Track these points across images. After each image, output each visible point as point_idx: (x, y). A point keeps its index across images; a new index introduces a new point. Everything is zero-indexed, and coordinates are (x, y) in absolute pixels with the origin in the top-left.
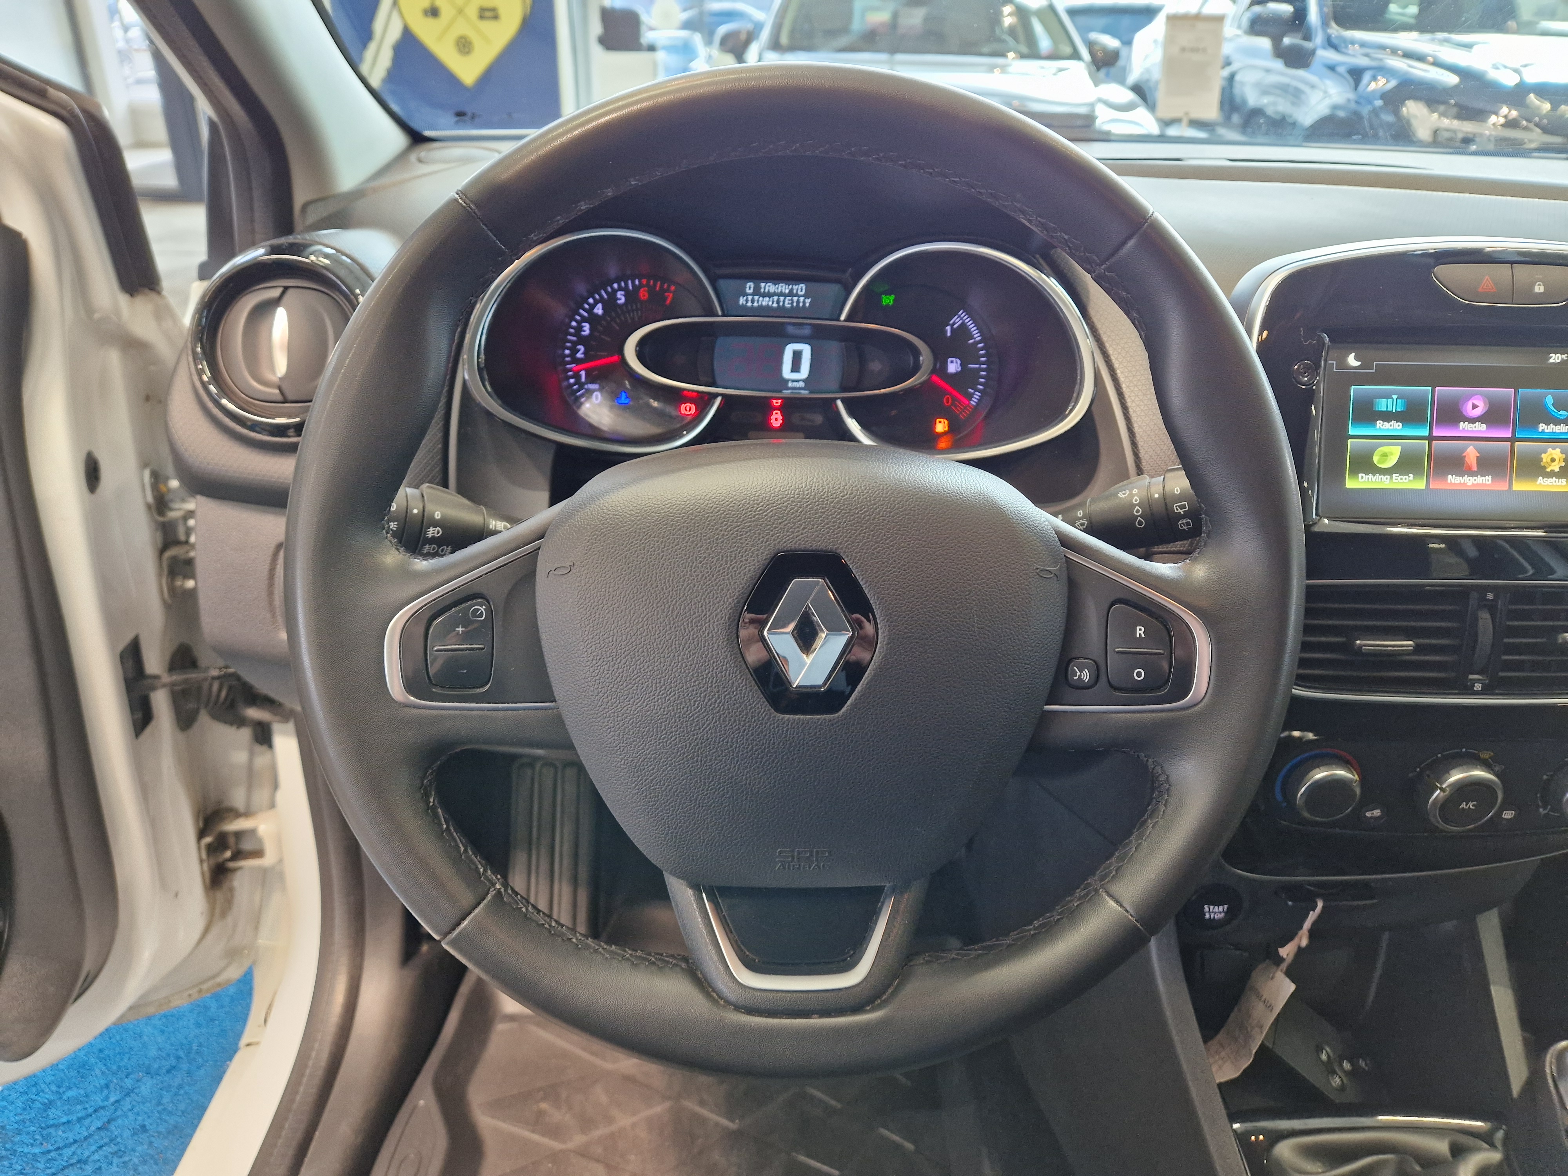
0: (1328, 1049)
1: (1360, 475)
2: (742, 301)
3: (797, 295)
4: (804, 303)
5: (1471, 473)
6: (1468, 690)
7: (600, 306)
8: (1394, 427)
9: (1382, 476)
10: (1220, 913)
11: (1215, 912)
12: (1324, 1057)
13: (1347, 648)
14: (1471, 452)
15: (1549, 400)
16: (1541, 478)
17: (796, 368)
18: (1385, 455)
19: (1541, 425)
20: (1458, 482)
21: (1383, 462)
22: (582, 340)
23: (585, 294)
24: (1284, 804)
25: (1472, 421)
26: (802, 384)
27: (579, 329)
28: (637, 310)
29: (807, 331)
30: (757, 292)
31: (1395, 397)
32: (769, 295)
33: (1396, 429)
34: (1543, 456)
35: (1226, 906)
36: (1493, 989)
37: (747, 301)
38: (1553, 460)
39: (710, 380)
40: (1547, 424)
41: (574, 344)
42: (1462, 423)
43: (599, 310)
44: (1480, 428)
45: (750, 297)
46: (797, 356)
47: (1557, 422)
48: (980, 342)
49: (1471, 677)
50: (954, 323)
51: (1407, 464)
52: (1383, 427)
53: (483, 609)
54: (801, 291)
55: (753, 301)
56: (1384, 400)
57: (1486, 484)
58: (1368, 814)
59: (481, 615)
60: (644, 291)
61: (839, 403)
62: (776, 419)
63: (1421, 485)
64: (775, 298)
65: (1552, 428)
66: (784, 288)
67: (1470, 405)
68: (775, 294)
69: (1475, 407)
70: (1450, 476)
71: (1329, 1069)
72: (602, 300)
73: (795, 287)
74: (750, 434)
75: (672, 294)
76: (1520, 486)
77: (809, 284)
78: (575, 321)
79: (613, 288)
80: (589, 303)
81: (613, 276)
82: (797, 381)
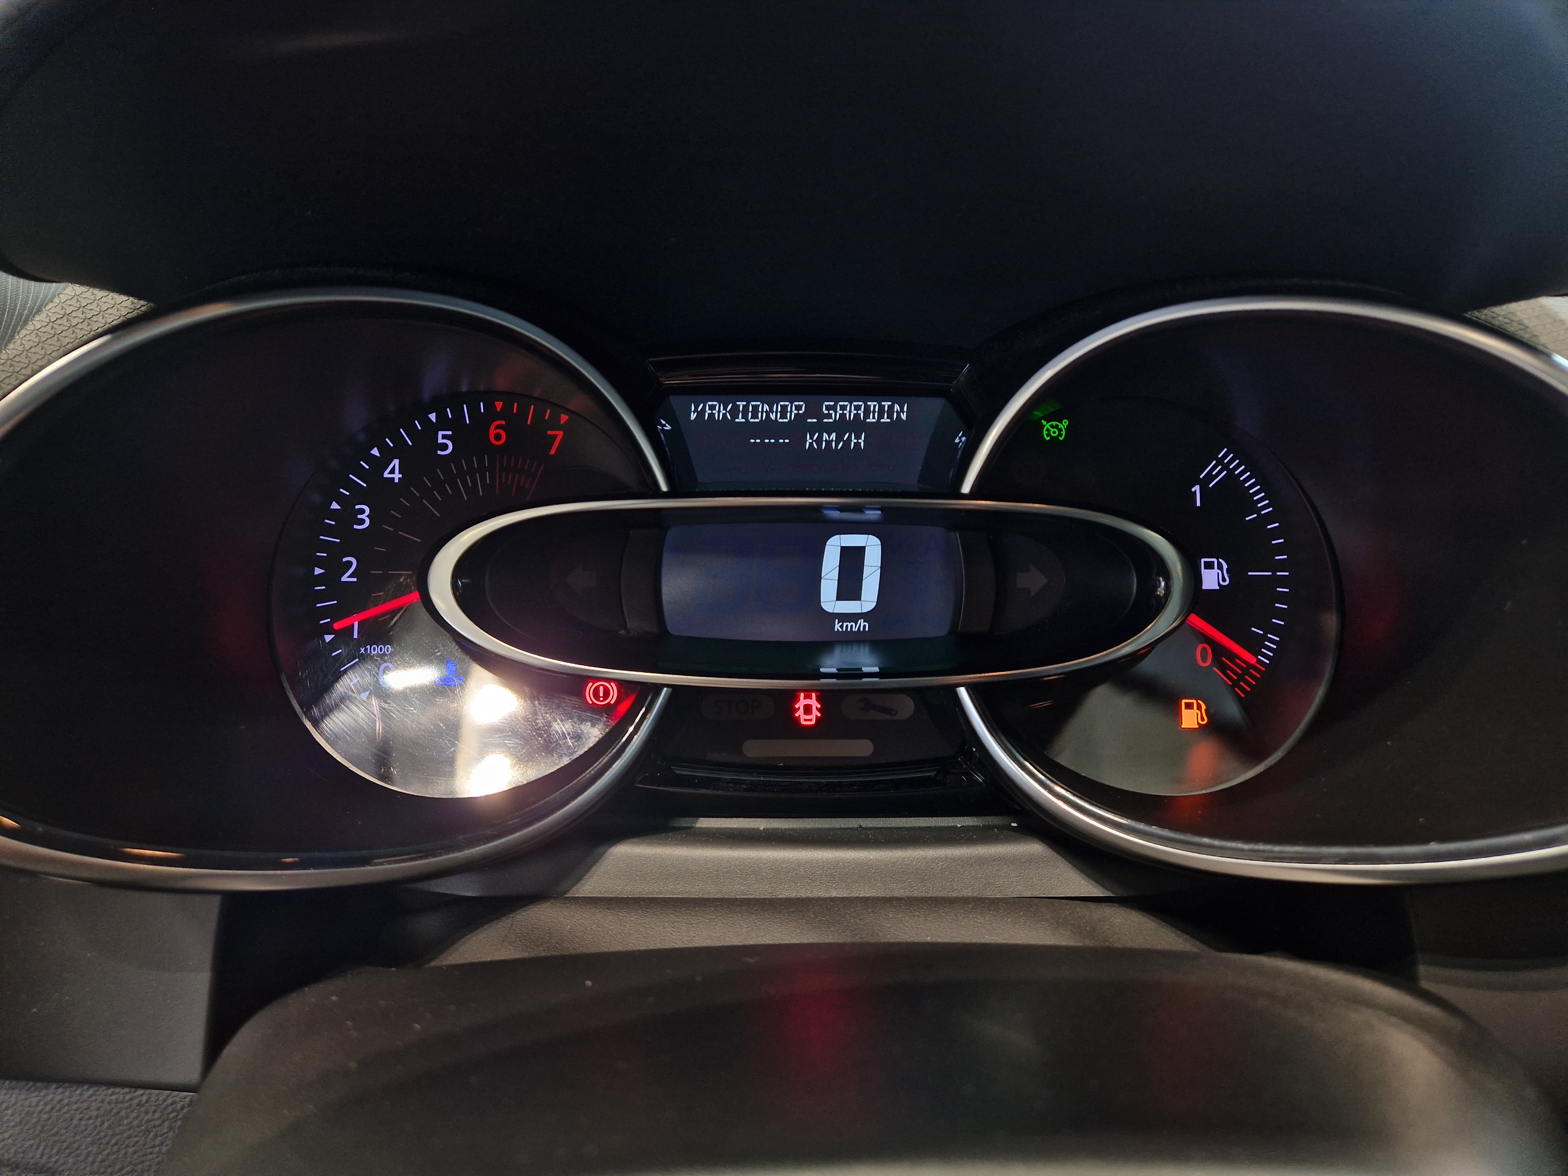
7: (396, 463)
17: (850, 585)
22: (354, 543)
23: (362, 438)
26: (867, 620)
27: (349, 515)
28: (483, 469)
29: (872, 509)
41: (336, 551)
43: (394, 472)
46: (851, 562)
48: (1270, 519)
50: (1210, 477)
60: (497, 427)
61: (963, 692)
72: (400, 451)
75: (560, 434)
78: (340, 499)
79: (426, 422)
80: (370, 459)
81: (426, 395)
82: (853, 617)
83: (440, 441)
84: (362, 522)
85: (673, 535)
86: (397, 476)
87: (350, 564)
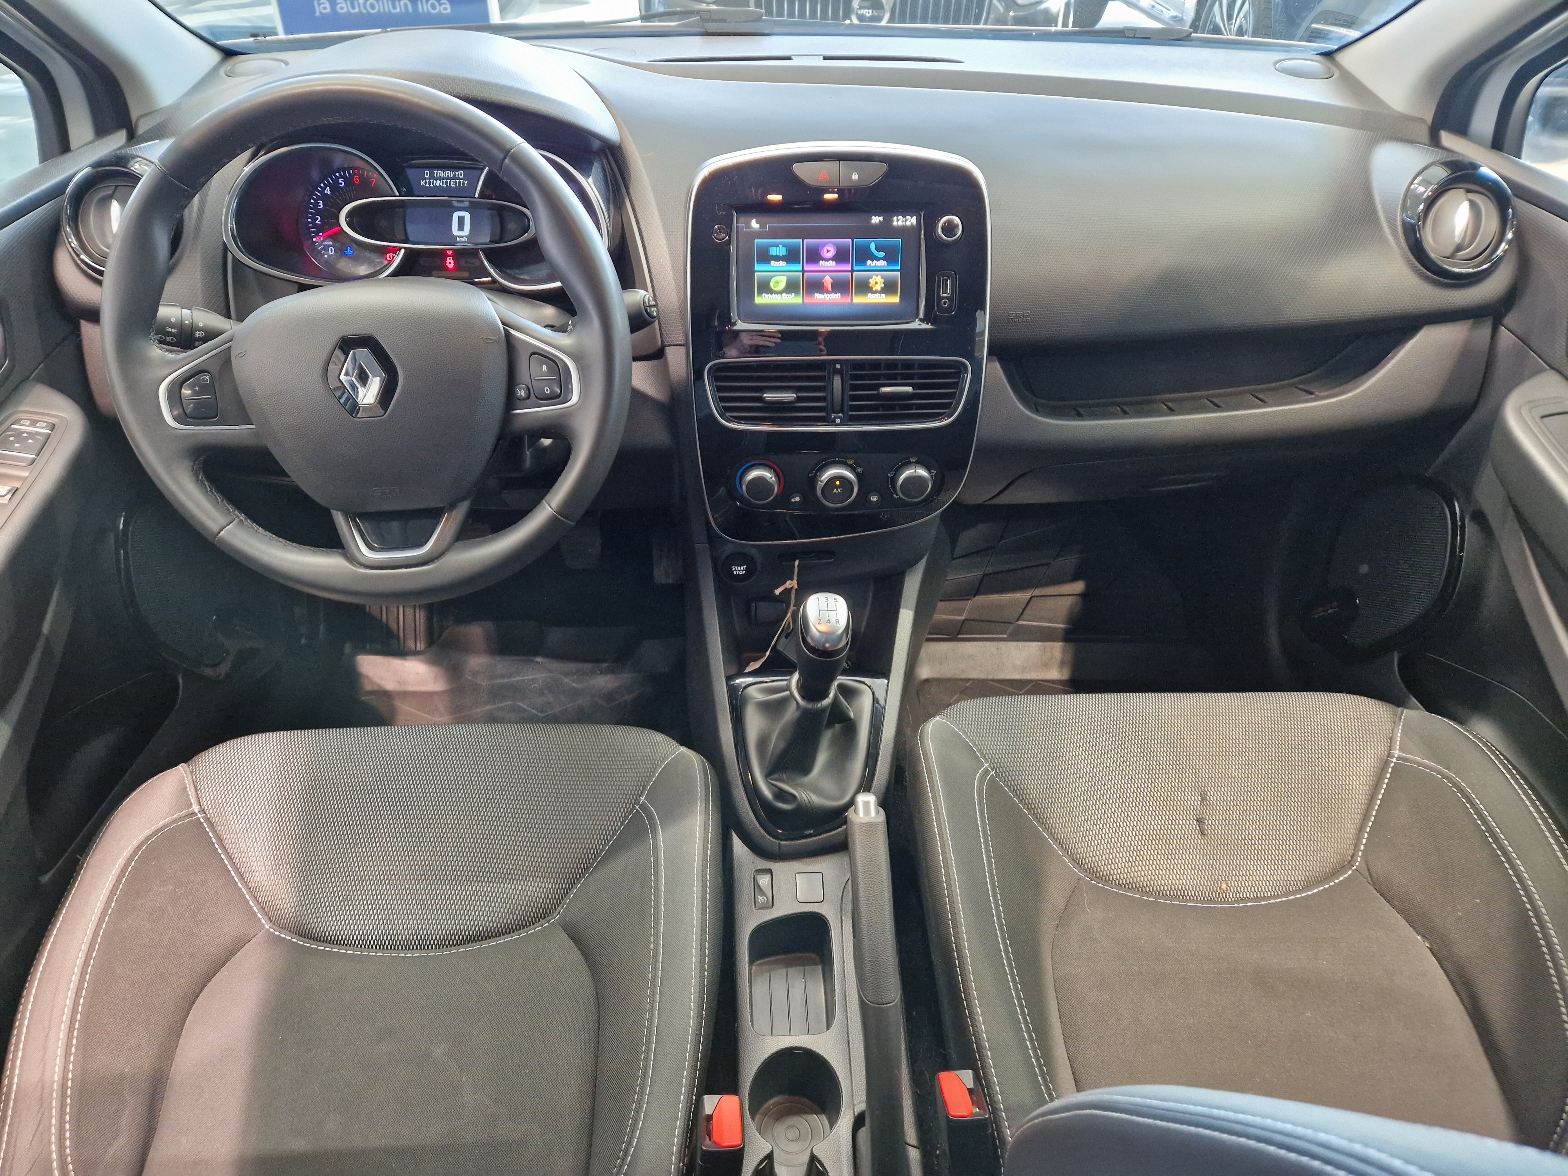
1: (764, 294)
2: (422, 183)
3: (460, 179)
4: (464, 183)
5: (828, 292)
6: (832, 423)
7: (328, 188)
8: (782, 264)
9: (777, 295)
10: (742, 571)
11: (739, 570)
13: (760, 399)
14: (828, 280)
15: (873, 247)
16: (870, 294)
17: (461, 227)
18: (777, 282)
19: (868, 261)
20: (821, 298)
21: (776, 287)
22: (319, 212)
23: (318, 180)
25: (827, 260)
26: (465, 239)
27: (317, 204)
28: (353, 190)
29: (466, 204)
30: (432, 177)
31: (781, 246)
32: (440, 179)
33: (783, 266)
34: (870, 280)
35: (745, 567)
37: (426, 184)
38: (877, 283)
39: (404, 238)
40: (872, 260)
41: (314, 215)
42: (821, 261)
43: (328, 191)
44: (832, 265)
45: (428, 181)
46: (461, 220)
47: (878, 259)
49: (833, 414)
51: (790, 288)
52: (774, 265)
53: (207, 377)
54: (461, 175)
55: (430, 183)
56: (775, 248)
57: (837, 299)
58: (793, 500)
59: (207, 380)
60: (355, 178)
61: (480, 252)
62: (450, 263)
63: (799, 300)
64: (444, 181)
65: (875, 263)
66: (449, 174)
67: (825, 251)
68: (444, 178)
69: (828, 251)
70: (816, 294)
72: (329, 185)
73: (457, 173)
74: (434, 273)
75: (374, 180)
76: (857, 299)
77: (466, 170)
78: (314, 199)
79: (336, 176)
80: (321, 187)
81: (335, 168)
82: (462, 237)
83: (340, 182)
84: (320, 206)
85: (409, 212)
86: (329, 193)
87: (318, 218)
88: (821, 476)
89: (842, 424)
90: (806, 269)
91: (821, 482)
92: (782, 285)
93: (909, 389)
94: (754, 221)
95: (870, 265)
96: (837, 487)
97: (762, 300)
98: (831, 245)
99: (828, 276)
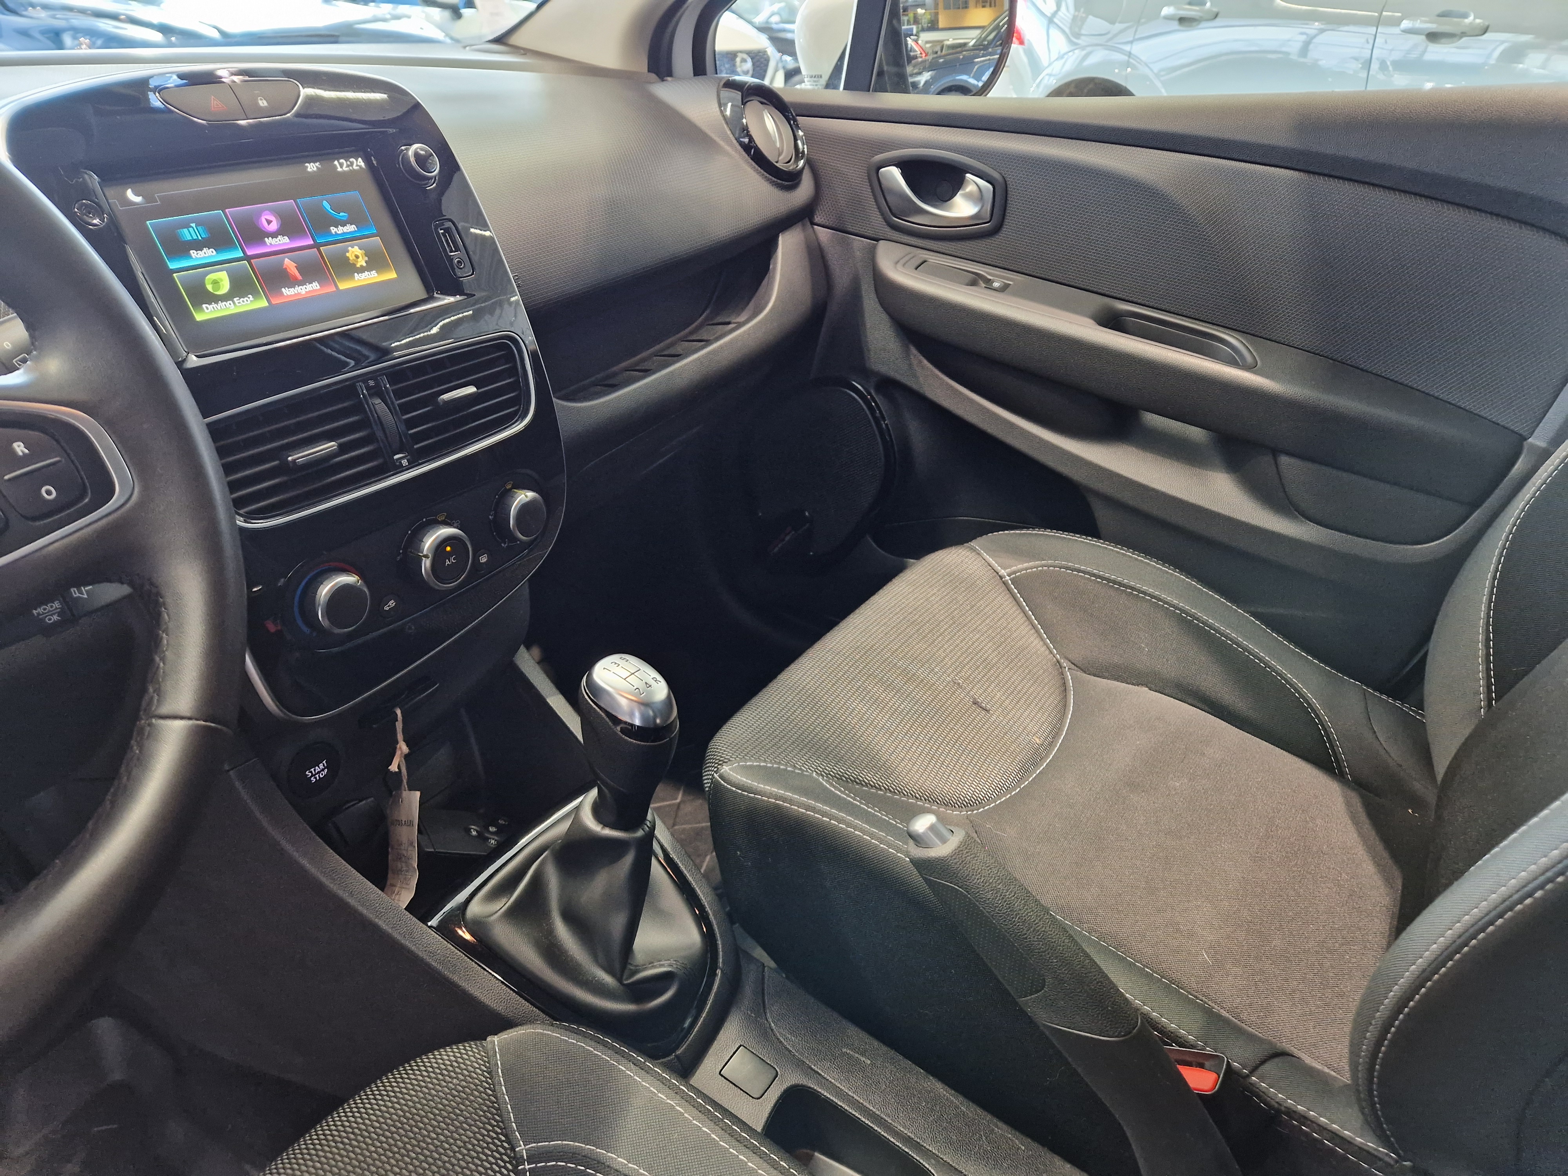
0: (473, 827)
1: (204, 306)
5: (299, 282)
6: (399, 469)
8: (208, 253)
9: (225, 303)
10: (323, 770)
11: (319, 771)
12: (474, 833)
13: (285, 468)
16: (355, 274)
18: (216, 282)
19: (331, 228)
20: (293, 293)
21: (218, 289)
24: (315, 634)
25: (274, 235)
31: (193, 225)
33: (212, 256)
34: (348, 254)
35: (324, 762)
36: (548, 700)
38: (357, 257)
40: (336, 227)
42: (266, 239)
44: (283, 241)
47: (342, 223)
49: (396, 457)
51: (240, 287)
52: (199, 256)
57: (316, 290)
58: (386, 608)
63: (263, 303)
65: (341, 230)
70: (283, 290)
71: (482, 838)
76: (344, 285)
88: (419, 549)
89: (412, 464)
90: (249, 253)
91: (426, 556)
92: (225, 287)
93: (471, 389)
94: (130, 194)
95: (335, 232)
96: (449, 554)
97: (206, 313)
98: (267, 212)
99: (286, 259)
